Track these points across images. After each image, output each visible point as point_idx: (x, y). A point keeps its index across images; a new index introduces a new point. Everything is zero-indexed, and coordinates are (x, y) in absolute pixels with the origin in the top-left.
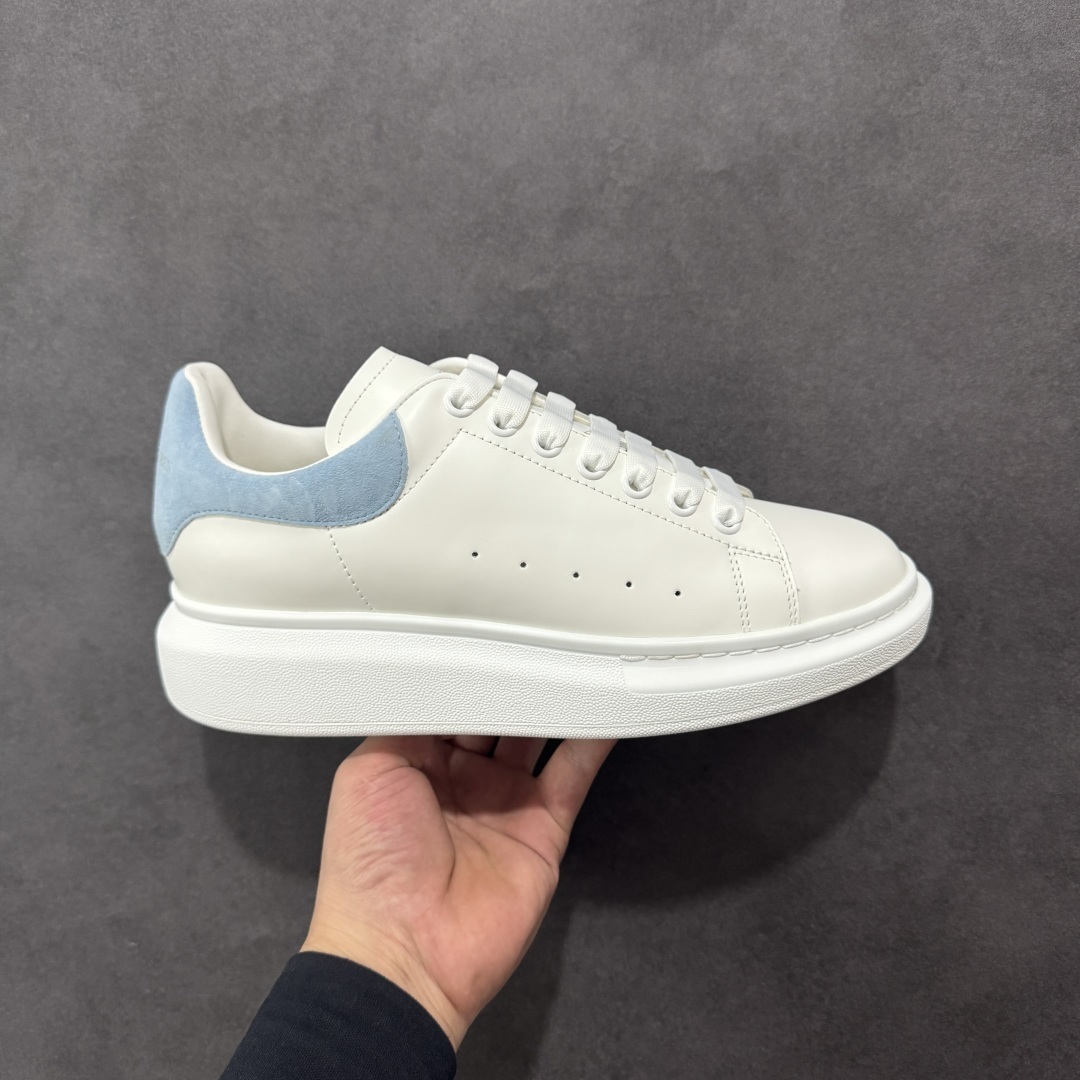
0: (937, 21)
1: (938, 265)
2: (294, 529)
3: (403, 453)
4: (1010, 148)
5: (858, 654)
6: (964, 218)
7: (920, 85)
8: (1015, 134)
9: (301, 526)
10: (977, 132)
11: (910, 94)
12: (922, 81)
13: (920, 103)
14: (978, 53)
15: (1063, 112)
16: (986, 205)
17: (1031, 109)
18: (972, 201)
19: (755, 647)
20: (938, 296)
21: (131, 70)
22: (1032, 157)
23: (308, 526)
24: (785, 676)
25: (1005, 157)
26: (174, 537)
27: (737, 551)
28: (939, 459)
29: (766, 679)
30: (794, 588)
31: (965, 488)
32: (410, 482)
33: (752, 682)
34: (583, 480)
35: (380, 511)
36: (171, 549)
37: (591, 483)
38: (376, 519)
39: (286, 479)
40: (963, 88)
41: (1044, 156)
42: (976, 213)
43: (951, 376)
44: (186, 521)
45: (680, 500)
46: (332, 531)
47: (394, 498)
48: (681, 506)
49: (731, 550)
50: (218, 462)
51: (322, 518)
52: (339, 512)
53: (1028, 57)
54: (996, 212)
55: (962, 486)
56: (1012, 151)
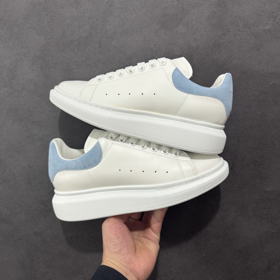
0: (229, 20)
2: (79, 171)
3: (101, 150)
4: (246, 49)
5: (211, 180)
6: (236, 65)
7: (225, 35)
8: (247, 46)
9: (81, 170)
10: (239, 46)
11: (223, 37)
12: (226, 34)
13: (225, 39)
14: (238, 28)
15: (258, 41)
16: (241, 62)
17: (251, 41)
18: (238, 61)
19: (187, 182)
21: (42, 31)
22: (251, 51)
23: (82, 170)
24: (195, 188)
26: (53, 177)
27: (179, 161)
29: (190, 189)
30: (194, 167)
32: (103, 156)
33: (187, 190)
34: (142, 150)
35: (97, 164)
36: (53, 180)
37: (144, 150)
38: (97, 166)
39: (76, 160)
40: (235, 36)
41: (254, 51)
42: (239, 64)
44: (56, 173)
45: (165, 151)
46: (88, 170)
47: (100, 160)
48: (165, 152)
49: (178, 161)
50: (61, 159)
51: (85, 168)
52: (89, 165)
53: (250, 29)
54: (243, 64)
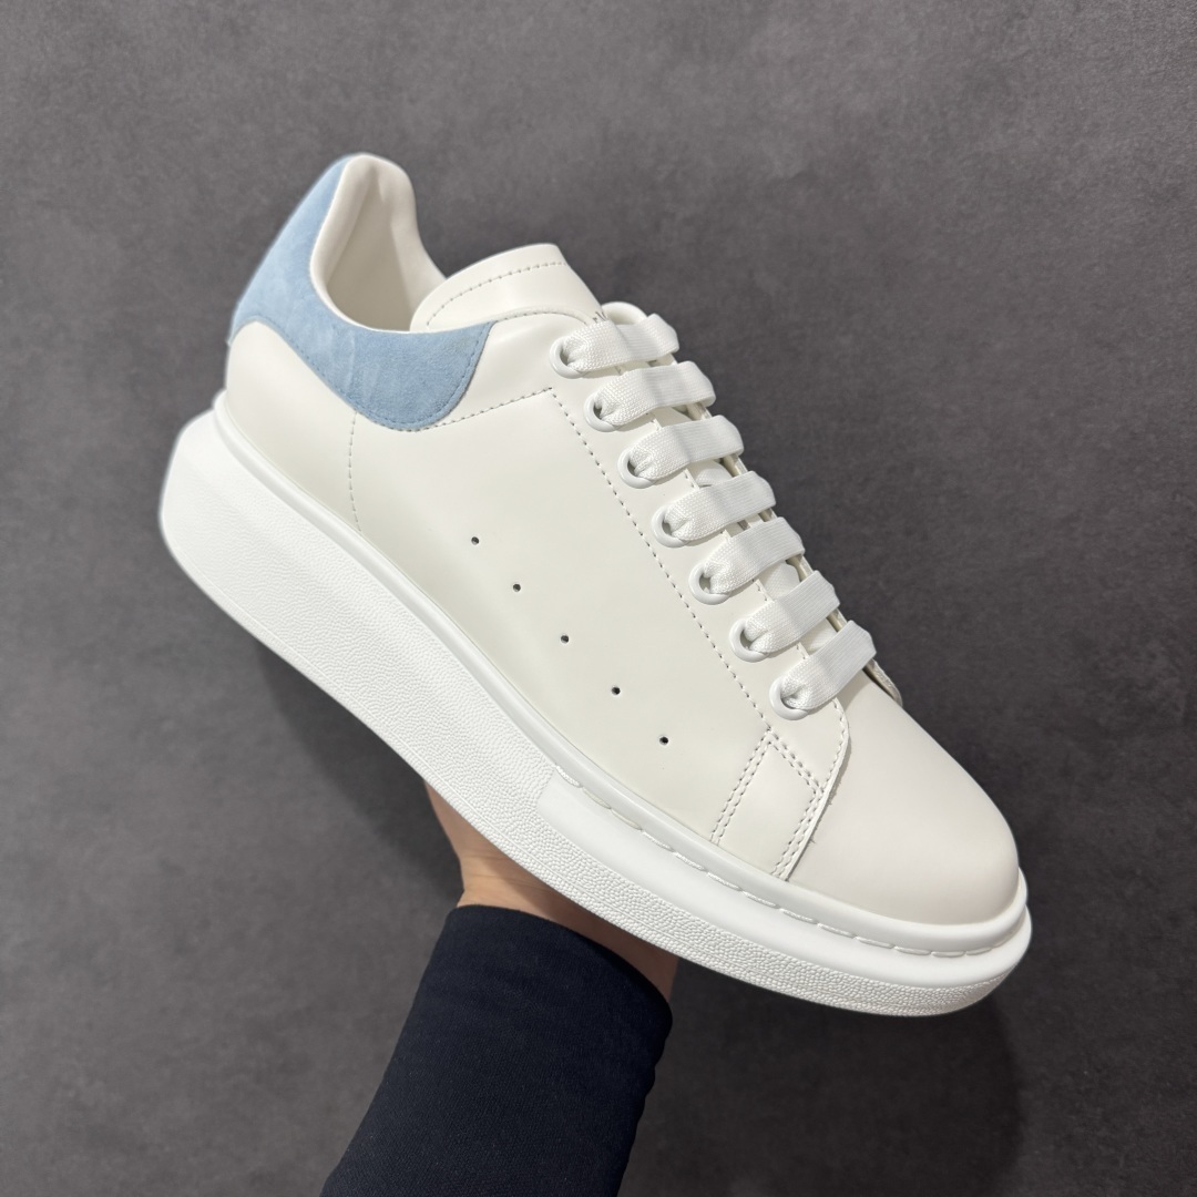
1: (1090, 231)
4: (1154, 69)
6: (1112, 167)
7: (1023, 17)
8: (1156, 50)
10: (1108, 58)
11: (1014, 31)
12: (1024, 11)
13: (1028, 38)
16: (1137, 145)
18: (1118, 145)
20: (1097, 269)
22: (1183, 74)
25: (1149, 80)
28: (1138, 469)
31: (1178, 499)
42: (1126, 158)
43: (1132, 364)
54: (1151, 150)
55: (1174, 499)
56: (1156, 73)
